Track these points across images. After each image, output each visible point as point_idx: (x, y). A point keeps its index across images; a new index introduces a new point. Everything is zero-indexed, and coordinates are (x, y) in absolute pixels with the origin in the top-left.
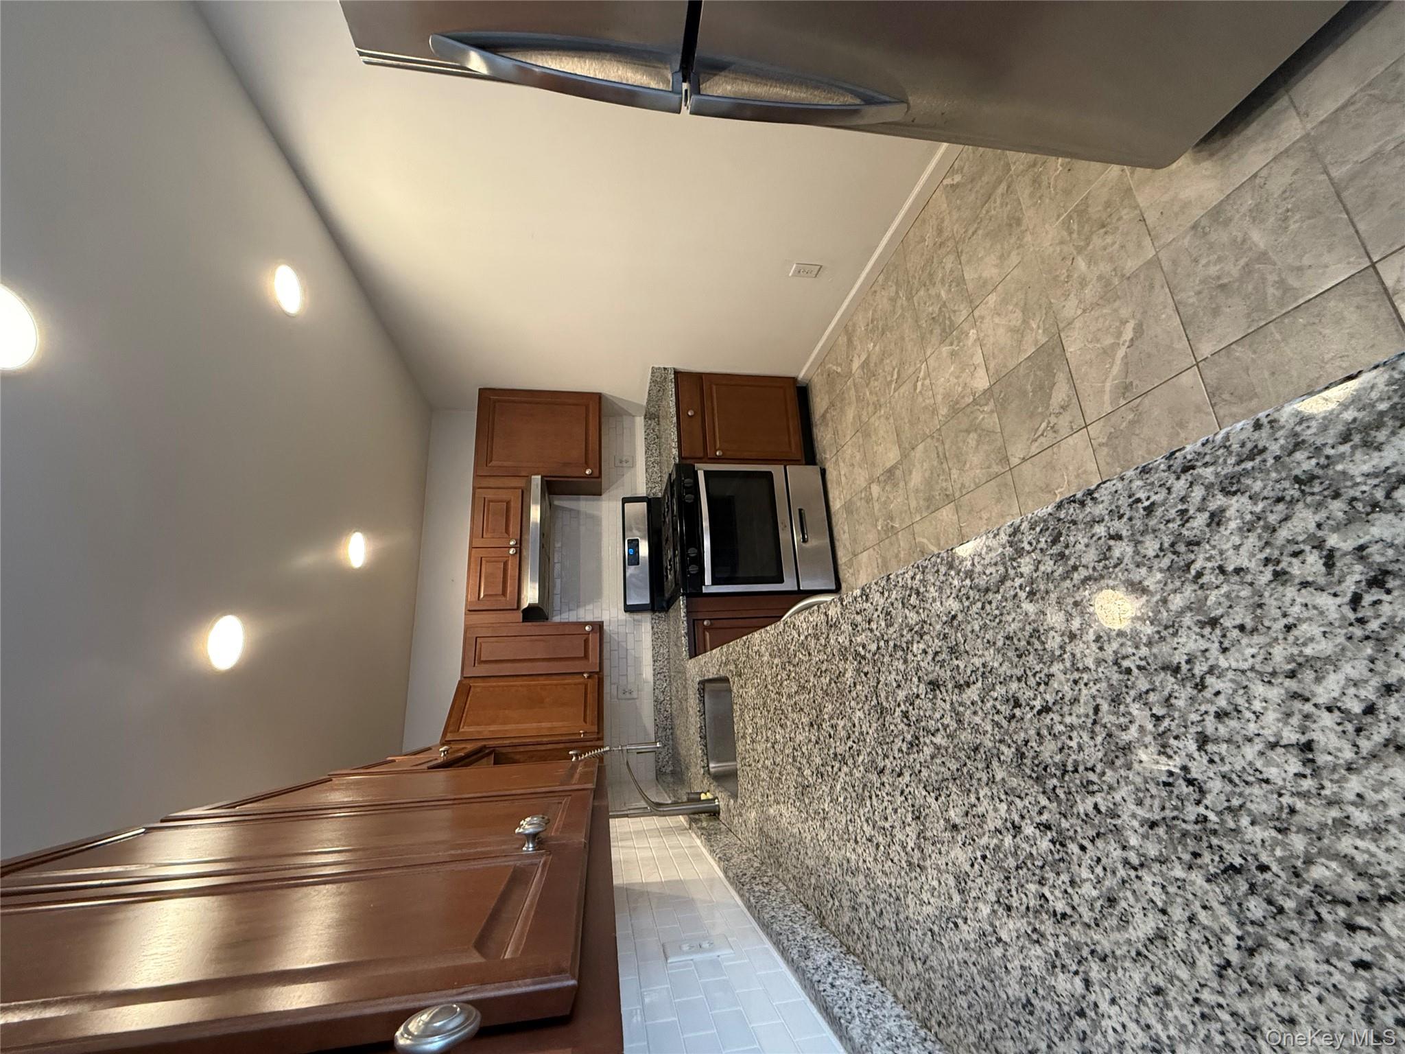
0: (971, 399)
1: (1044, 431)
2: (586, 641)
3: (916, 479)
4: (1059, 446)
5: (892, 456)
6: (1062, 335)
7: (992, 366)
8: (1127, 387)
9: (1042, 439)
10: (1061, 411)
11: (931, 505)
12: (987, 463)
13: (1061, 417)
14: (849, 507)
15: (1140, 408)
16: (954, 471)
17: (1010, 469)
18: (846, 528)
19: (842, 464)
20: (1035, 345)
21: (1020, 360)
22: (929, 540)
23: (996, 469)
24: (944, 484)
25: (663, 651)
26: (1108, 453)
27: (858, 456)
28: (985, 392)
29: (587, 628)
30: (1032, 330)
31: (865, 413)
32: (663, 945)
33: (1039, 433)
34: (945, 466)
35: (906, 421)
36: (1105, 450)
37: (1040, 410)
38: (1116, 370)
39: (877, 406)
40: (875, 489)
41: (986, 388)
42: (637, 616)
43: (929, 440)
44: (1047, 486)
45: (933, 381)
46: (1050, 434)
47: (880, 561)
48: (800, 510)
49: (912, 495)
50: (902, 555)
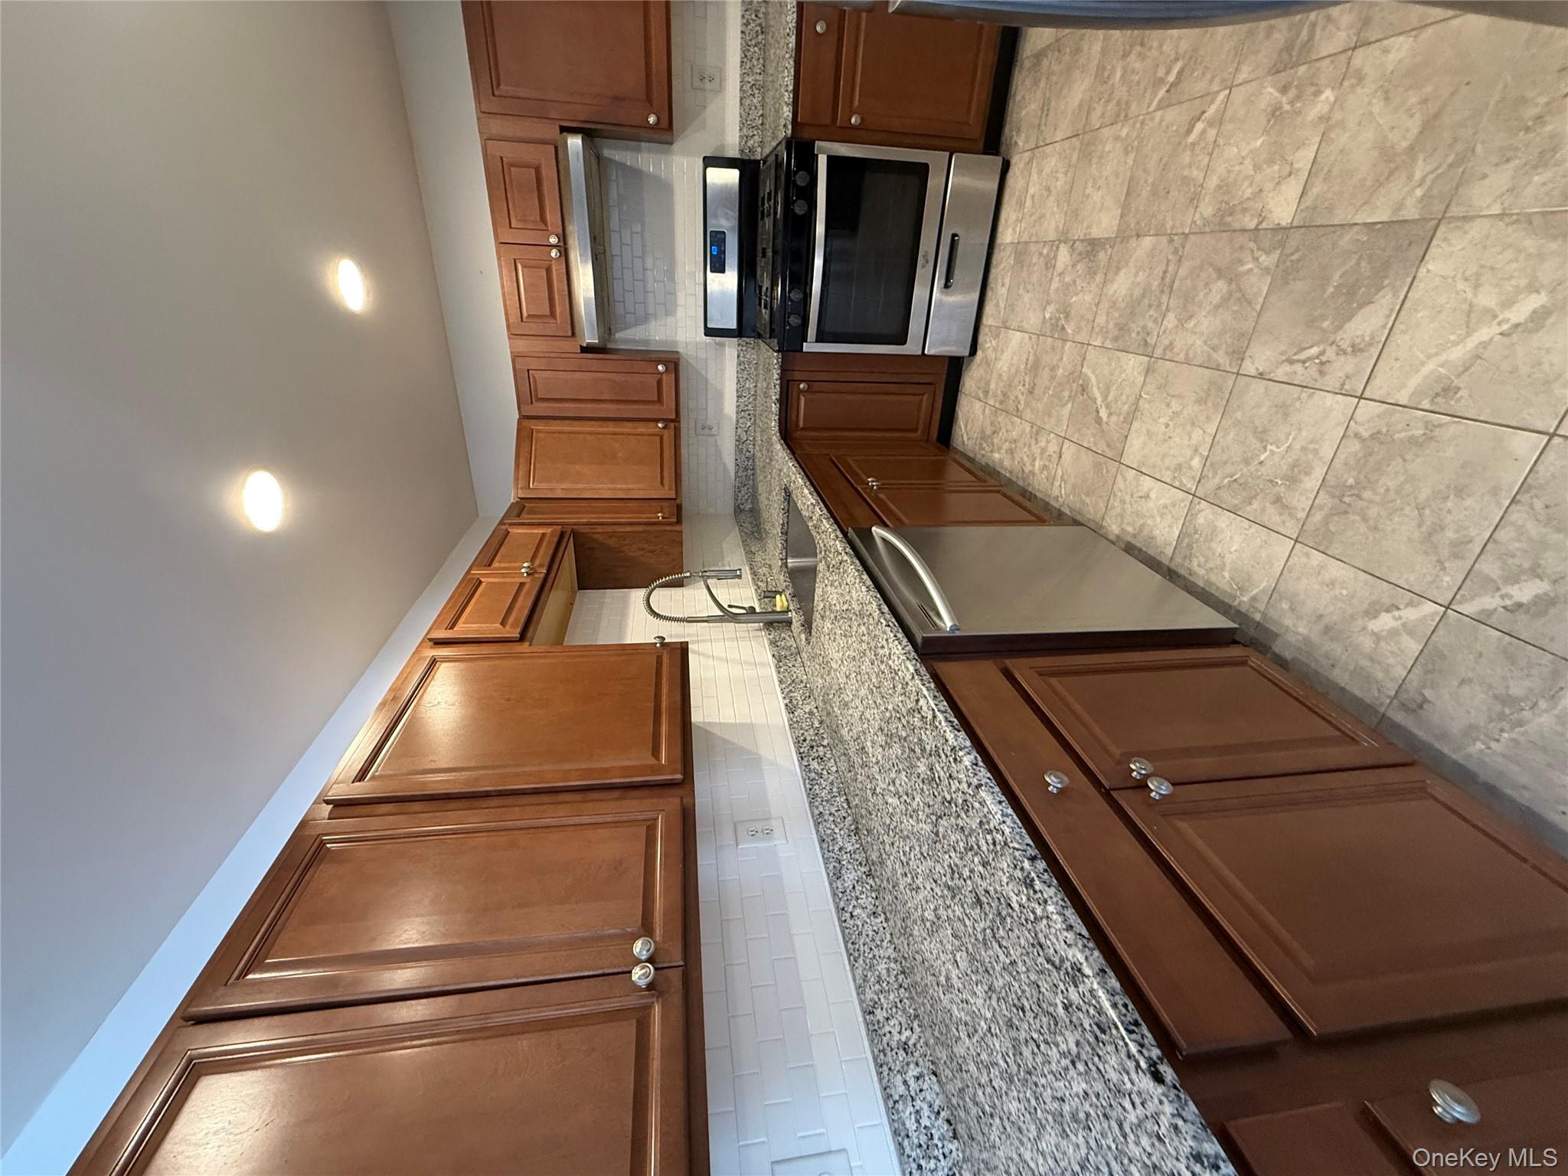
0: (1252, 225)
1: (1309, 359)
2: (659, 383)
3: (1122, 285)
4: (1311, 396)
5: (1104, 223)
6: (1442, 228)
7: (1316, 190)
8: (1448, 390)
9: (1298, 367)
10: (1349, 350)
11: (1121, 339)
12: (1216, 341)
13: (1342, 358)
14: (1021, 250)
15: (1436, 433)
16: (1171, 316)
17: (1238, 374)
18: (1007, 281)
19: (1034, 171)
20: (1396, 211)
21: (1359, 219)
22: (1098, 383)
23: (1221, 358)
24: (1150, 324)
25: (750, 385)
26: (1356, 454)
27: (1061, 183)
28: (1278, 229)
29: (660, 367)
30: (1410, 177)
31: (1099, 110)
32: (735, 825)
33: (1303, 356)
34: (1165, 299)
35: (1150, 180)
36: (1355, 446)
37: (1325, 324)
38: (1457, 354)
39: (1122, 115)
40: (1064, 256)
41: (1283, 224)
42: (720, 341)
43: (1164, 240)
44: (1264, 431)
45: (1221, 141)
46: (1313, 371)
47: (1031, 358)
48: (954, 235)
49: (1105, 305)
50: (1060, 372)
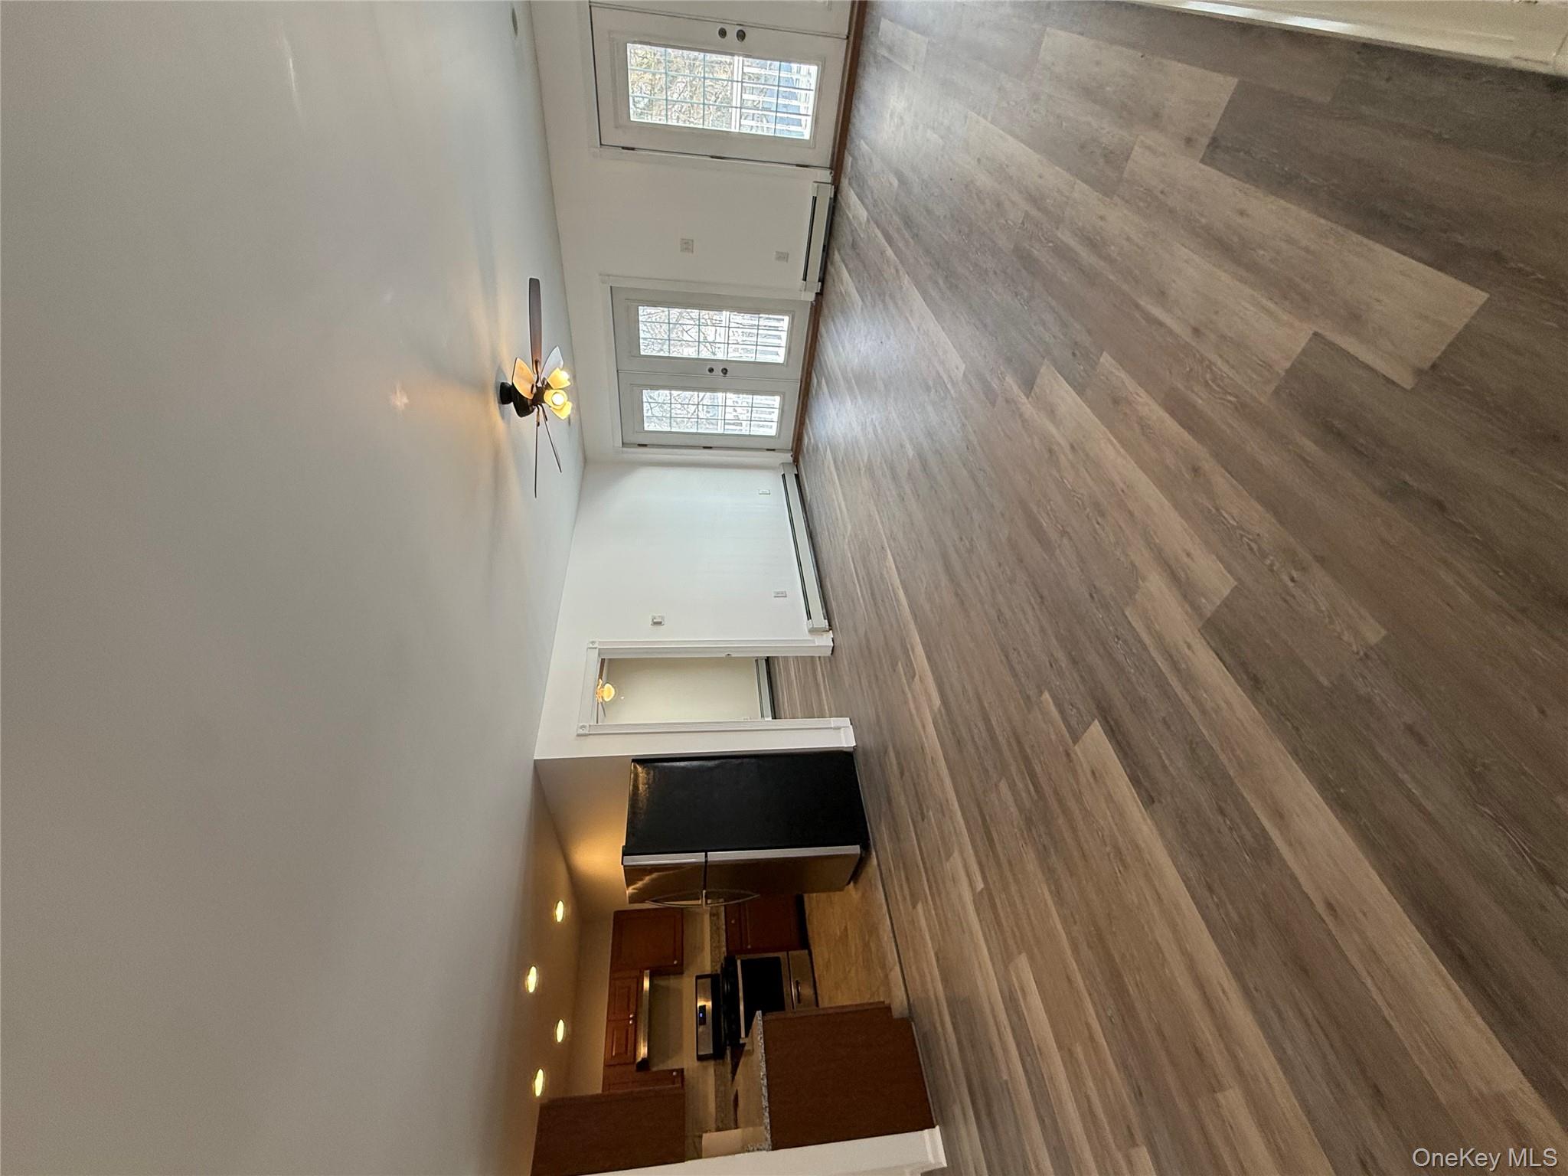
2: (674, 1082)
29: (674, 1074)
42: (705, 1063)
48: (797, 982)
